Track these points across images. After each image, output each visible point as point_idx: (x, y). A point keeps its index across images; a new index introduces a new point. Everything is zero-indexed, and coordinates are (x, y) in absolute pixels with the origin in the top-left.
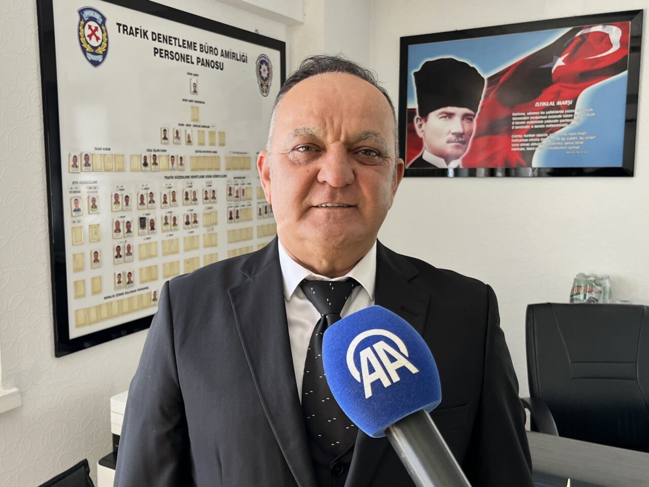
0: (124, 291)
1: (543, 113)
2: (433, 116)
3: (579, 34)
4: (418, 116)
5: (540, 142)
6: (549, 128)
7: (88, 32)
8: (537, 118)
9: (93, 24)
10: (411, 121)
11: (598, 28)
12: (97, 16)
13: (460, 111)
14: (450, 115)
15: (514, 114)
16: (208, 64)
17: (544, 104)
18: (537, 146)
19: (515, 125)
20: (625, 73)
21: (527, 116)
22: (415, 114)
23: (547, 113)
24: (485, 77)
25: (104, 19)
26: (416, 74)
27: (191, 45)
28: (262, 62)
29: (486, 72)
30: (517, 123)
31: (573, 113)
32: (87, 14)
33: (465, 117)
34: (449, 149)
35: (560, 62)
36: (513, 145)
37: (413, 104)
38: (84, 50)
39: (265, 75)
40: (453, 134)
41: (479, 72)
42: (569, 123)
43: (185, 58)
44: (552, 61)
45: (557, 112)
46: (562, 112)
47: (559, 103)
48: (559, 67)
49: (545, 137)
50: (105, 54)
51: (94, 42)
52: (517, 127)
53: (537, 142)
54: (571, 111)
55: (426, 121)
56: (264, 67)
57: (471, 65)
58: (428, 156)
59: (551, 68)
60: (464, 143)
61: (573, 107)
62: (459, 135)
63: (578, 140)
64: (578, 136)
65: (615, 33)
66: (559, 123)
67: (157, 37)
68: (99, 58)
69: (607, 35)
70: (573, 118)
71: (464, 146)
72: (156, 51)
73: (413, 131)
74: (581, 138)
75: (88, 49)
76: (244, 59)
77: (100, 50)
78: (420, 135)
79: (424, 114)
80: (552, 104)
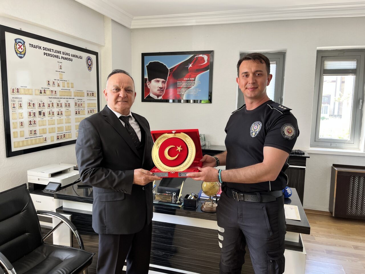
0: (33, 136)
1: (186, 82)
2: (153, 81)
3: (195, 57)
4: (148, 81)
5: (186, 91)
6: (188, 87)
7: (18, 47)
8: (184, 83)
9: (20, 44)
10: (146, 83)
11: (201, 56)
12: (22, 41)
13: (161, 80)
14: (158, 81)
15: (178, 82)
16: (66, 59)
17: (186, 79)
18: (184, 93)
19: (178, 86)
20: (209, 70)
21: (181, 83)
22: (147, 80)
23: (187, 82)
24: (169, 69)
25: (24, 42)
26: (147, 66)
27: (59, 52)
28: (89, 59)
29: (169, 67)
30: (179, 85)
31: (195, 82)
32: (18, 41)
33: (163, 82)
34: (158, 93)
35: (190, 66)
36: (178, 92)
37: (146, 77)
38: (17, 53)
39: (90, 64)
40: (159, 88)
41: (167, 67)
42: (194, 86)
43: (57, 57)
44: (188, 65)
45: (190, 82)
46: (191, 82)
47: (191, 79)
48: (190, 67)
49: (187, 90)
50: (24, 54)
51: (20, 50)
52: (179, 86)
53: (185, 91)
54: (194, 82)
55: (151, 83)
56: (89, 61)
57: (164, 65)
58: (151, 95)
59: (188, 67)
60: (163, 91)
61: (194, 80)
62: (161, 88)
63: (196, 91)
64: (196, 90)
65: (206, 57)
66: (191, 85)
67: (45, 49)
68: (22, 56)
69: (204, 58)
70: (194, 84)
71: (163, 92)
72: (45, 54)
73: (146, 86)
74: (197, 91)
75: (18, 52)
76: (81, 58)
77: (23, 53)
78: (149, 87)
79: (150, 81)
80: (189, 79)
